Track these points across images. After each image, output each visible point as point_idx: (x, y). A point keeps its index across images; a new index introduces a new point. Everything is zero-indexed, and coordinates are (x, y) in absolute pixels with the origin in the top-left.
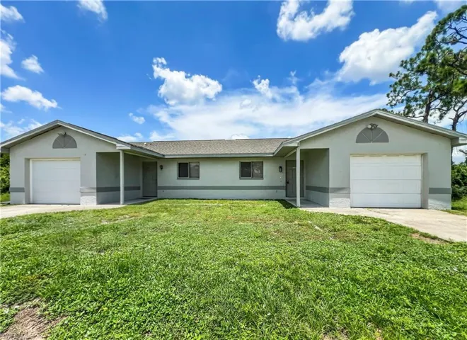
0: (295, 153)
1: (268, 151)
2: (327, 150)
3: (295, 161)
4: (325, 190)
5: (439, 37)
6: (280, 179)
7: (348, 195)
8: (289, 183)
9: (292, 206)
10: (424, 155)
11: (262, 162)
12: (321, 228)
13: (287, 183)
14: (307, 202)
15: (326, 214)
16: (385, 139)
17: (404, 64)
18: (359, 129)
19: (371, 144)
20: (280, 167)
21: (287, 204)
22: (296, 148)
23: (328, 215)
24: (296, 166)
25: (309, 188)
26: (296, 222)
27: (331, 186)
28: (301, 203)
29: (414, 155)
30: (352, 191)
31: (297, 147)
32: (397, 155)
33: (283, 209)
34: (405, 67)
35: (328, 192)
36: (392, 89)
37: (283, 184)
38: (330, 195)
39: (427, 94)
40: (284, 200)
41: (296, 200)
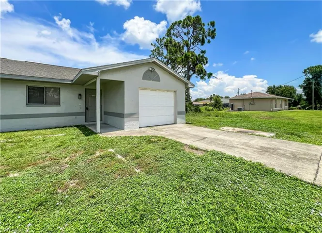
0: (95, 83)
1: (66, 78)
2: (123, 82)
3: (95, 90)
4: (121, 115)
5: (172, 32)
6: (79, 106)
7: (137, 119)
8: (89, 110)
9: (92, 133)
10: (175, 92)
11: (59, 89)
12: (123, 156)
13: (87, 109)
14: (106, 126)
15: (124, 137)
16: (158, 79)
17: (157, 40)
18: (144, 70)
19: (151, 82)
20: (80, 95)
21: (87, 130)
22: (96, 77)
23: (125, 138)
24: (96, 95)
25: (106, 113)
26: (98, 154)
27: (126, 112)
28: (101, 127)
29: (171, 91)
30: (140, 116)
31: (98, 76)
32: (163, 91)
33: (83, 137)
34: (158, 42)
35: (124, 118)
36: (152, 53)
37: (83, 110)
38: (125, 119)
39: (166, 60)
40: (84, 126)
41: (96, 125)
